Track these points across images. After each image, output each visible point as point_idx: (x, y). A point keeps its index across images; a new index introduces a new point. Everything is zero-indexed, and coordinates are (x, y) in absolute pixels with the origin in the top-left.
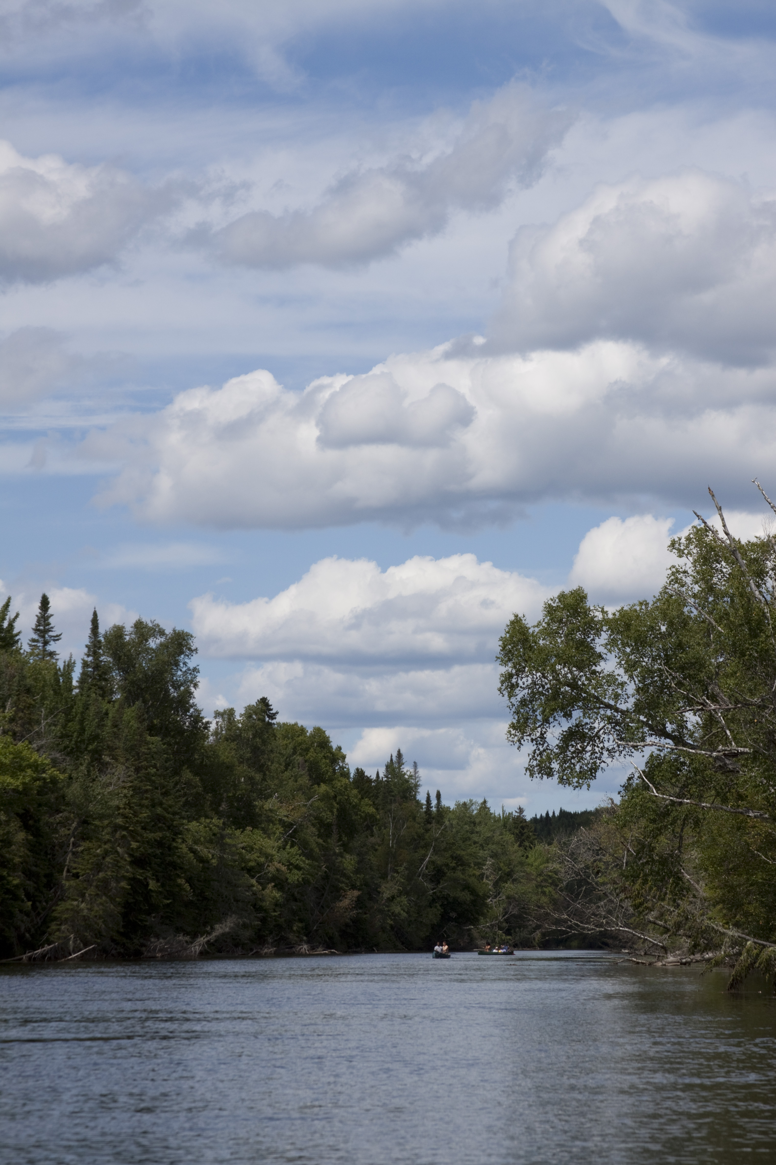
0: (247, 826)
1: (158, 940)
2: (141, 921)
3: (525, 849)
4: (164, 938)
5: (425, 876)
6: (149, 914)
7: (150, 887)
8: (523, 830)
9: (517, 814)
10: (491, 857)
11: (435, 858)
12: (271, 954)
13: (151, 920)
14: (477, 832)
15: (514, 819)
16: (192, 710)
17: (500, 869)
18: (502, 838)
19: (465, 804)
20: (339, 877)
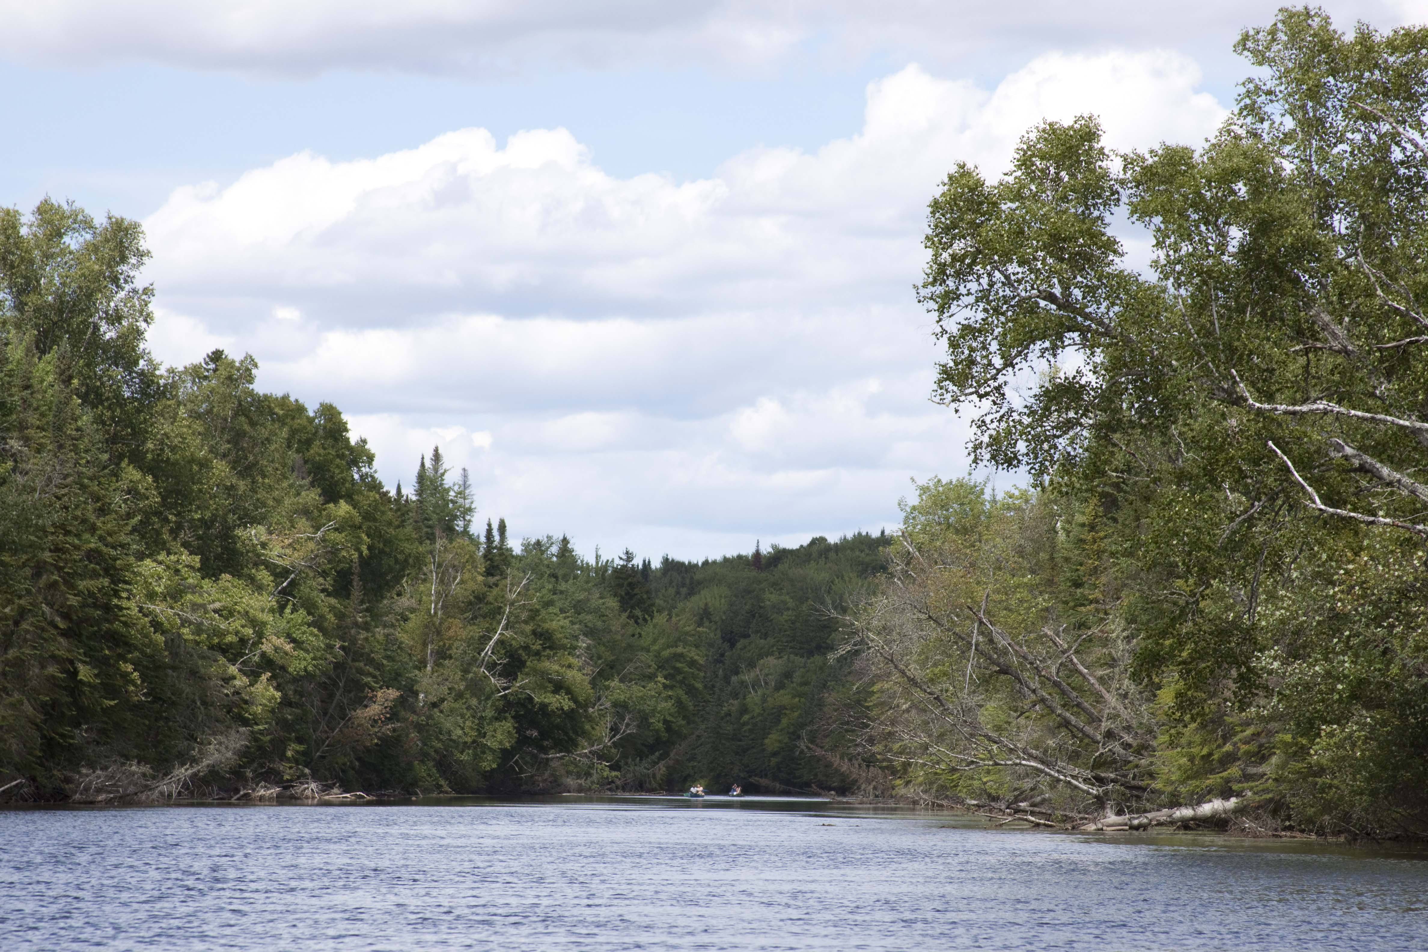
0: (221, 572)
1: (94, 772)
2: (62, 736)
3: (636, 622)
4: (105, 768)
5: (492, 666)
6: (78, 725)
7: (80, 677)
8: (633, 589)
9: (622, 563)
10: (586, 635)
11: (508, 634)
12: (270, 799)
13: (81, 734)
14: (561, 592)
15: (615, 570)
16: (142, 363)
17: (599, 657)
18: (604, 604)
19: (538, 543)
20: (362, 664)
